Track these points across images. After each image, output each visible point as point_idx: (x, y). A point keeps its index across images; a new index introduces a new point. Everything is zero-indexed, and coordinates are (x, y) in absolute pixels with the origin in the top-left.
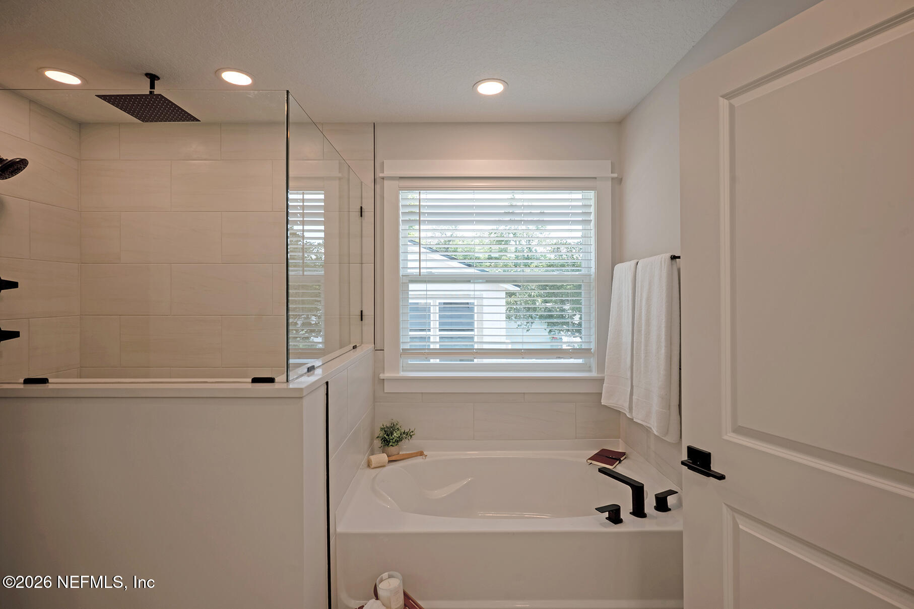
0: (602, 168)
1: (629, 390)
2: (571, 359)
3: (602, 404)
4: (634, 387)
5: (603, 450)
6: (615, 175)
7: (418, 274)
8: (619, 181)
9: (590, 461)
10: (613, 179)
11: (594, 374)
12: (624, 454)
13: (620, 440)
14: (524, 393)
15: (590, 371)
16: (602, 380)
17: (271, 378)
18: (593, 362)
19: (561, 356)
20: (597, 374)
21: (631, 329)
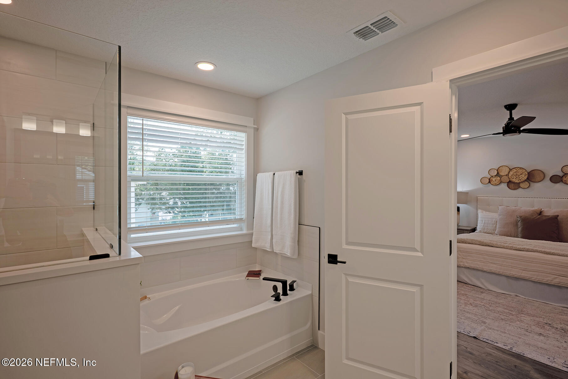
0: (249, 122)
1: (270, 237)
2: (234, 225)
3: (253, 246)
4: (274, 235)
5: (250, 271)
6: (256, 126)
7: (142, 175)
8: (257, 130)
9: (247, 278)
10: (254, 128)
11: (245, 232)
12: (260, 271)
13: (257, 264)
14: (210, 247)
15: (241, 230)
16: (252, 234)
17: (107, 254)
18: (244, 225)
19: (228, 223)
20: (247, 231)
21: (270, 207)
